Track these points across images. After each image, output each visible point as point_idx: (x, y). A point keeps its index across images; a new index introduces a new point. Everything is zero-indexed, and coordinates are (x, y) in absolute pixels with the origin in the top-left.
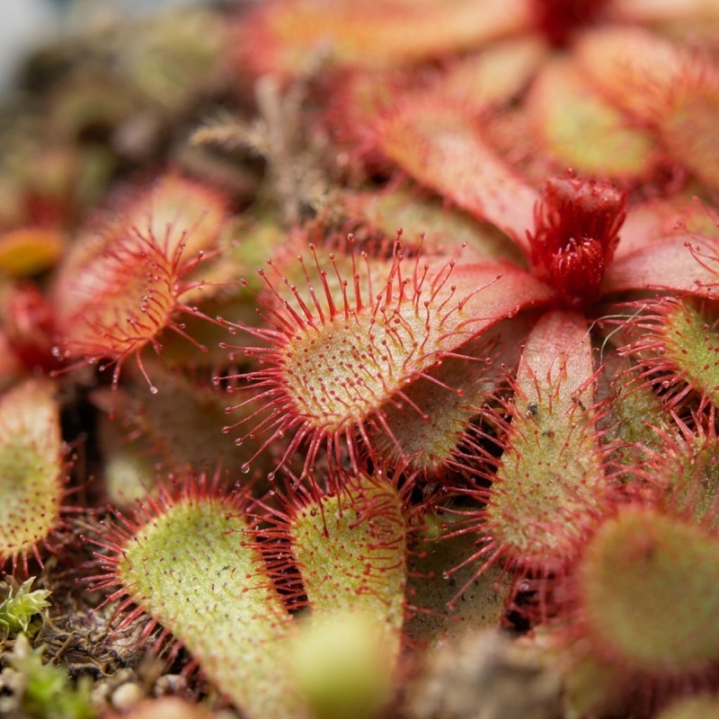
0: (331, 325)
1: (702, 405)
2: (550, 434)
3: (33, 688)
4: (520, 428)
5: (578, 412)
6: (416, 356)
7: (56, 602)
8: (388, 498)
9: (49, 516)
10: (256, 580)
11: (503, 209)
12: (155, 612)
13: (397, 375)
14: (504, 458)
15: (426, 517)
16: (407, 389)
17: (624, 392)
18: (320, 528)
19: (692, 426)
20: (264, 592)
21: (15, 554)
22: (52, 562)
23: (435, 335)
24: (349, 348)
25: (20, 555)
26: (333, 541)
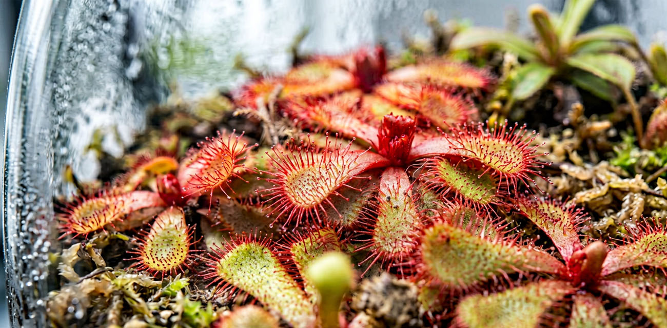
0: (303, 169)
1: (456, 194)
2: (397, 207)
3: (186, 311)
4: (385, 207)
5: (407, 198)
6: (339, 178)
7: (191, 284)
8: (332, 235)
9: (185, 252)
10: (278, 269)
11: (364, 133)
12: (235, 284)
13: (333, 185)
14: (379, 218)
15: (347, 245)
16: (338, 190)
17: (424, 191)
18: (304, 250)
19: (454, 202)
20: (283, 273)
21: (171, 268)
22: (187, 271)
23: (346, 170)
24: (311, 178)
25: (173, 269)
26: (309, 254)
